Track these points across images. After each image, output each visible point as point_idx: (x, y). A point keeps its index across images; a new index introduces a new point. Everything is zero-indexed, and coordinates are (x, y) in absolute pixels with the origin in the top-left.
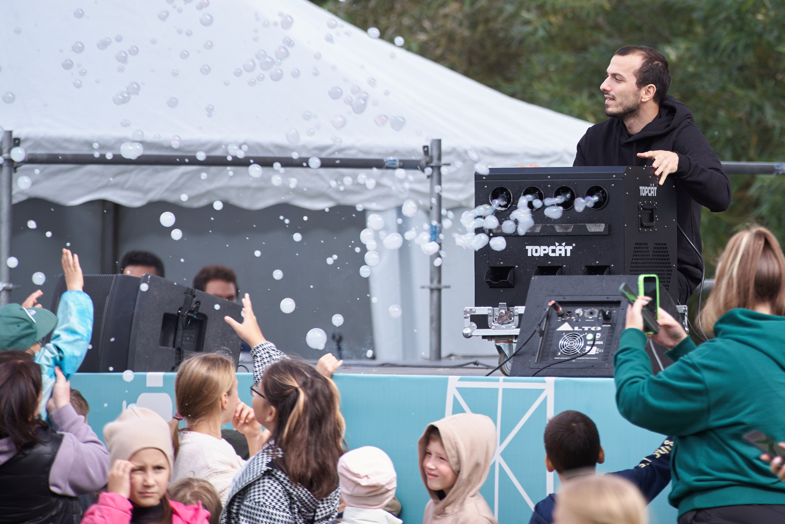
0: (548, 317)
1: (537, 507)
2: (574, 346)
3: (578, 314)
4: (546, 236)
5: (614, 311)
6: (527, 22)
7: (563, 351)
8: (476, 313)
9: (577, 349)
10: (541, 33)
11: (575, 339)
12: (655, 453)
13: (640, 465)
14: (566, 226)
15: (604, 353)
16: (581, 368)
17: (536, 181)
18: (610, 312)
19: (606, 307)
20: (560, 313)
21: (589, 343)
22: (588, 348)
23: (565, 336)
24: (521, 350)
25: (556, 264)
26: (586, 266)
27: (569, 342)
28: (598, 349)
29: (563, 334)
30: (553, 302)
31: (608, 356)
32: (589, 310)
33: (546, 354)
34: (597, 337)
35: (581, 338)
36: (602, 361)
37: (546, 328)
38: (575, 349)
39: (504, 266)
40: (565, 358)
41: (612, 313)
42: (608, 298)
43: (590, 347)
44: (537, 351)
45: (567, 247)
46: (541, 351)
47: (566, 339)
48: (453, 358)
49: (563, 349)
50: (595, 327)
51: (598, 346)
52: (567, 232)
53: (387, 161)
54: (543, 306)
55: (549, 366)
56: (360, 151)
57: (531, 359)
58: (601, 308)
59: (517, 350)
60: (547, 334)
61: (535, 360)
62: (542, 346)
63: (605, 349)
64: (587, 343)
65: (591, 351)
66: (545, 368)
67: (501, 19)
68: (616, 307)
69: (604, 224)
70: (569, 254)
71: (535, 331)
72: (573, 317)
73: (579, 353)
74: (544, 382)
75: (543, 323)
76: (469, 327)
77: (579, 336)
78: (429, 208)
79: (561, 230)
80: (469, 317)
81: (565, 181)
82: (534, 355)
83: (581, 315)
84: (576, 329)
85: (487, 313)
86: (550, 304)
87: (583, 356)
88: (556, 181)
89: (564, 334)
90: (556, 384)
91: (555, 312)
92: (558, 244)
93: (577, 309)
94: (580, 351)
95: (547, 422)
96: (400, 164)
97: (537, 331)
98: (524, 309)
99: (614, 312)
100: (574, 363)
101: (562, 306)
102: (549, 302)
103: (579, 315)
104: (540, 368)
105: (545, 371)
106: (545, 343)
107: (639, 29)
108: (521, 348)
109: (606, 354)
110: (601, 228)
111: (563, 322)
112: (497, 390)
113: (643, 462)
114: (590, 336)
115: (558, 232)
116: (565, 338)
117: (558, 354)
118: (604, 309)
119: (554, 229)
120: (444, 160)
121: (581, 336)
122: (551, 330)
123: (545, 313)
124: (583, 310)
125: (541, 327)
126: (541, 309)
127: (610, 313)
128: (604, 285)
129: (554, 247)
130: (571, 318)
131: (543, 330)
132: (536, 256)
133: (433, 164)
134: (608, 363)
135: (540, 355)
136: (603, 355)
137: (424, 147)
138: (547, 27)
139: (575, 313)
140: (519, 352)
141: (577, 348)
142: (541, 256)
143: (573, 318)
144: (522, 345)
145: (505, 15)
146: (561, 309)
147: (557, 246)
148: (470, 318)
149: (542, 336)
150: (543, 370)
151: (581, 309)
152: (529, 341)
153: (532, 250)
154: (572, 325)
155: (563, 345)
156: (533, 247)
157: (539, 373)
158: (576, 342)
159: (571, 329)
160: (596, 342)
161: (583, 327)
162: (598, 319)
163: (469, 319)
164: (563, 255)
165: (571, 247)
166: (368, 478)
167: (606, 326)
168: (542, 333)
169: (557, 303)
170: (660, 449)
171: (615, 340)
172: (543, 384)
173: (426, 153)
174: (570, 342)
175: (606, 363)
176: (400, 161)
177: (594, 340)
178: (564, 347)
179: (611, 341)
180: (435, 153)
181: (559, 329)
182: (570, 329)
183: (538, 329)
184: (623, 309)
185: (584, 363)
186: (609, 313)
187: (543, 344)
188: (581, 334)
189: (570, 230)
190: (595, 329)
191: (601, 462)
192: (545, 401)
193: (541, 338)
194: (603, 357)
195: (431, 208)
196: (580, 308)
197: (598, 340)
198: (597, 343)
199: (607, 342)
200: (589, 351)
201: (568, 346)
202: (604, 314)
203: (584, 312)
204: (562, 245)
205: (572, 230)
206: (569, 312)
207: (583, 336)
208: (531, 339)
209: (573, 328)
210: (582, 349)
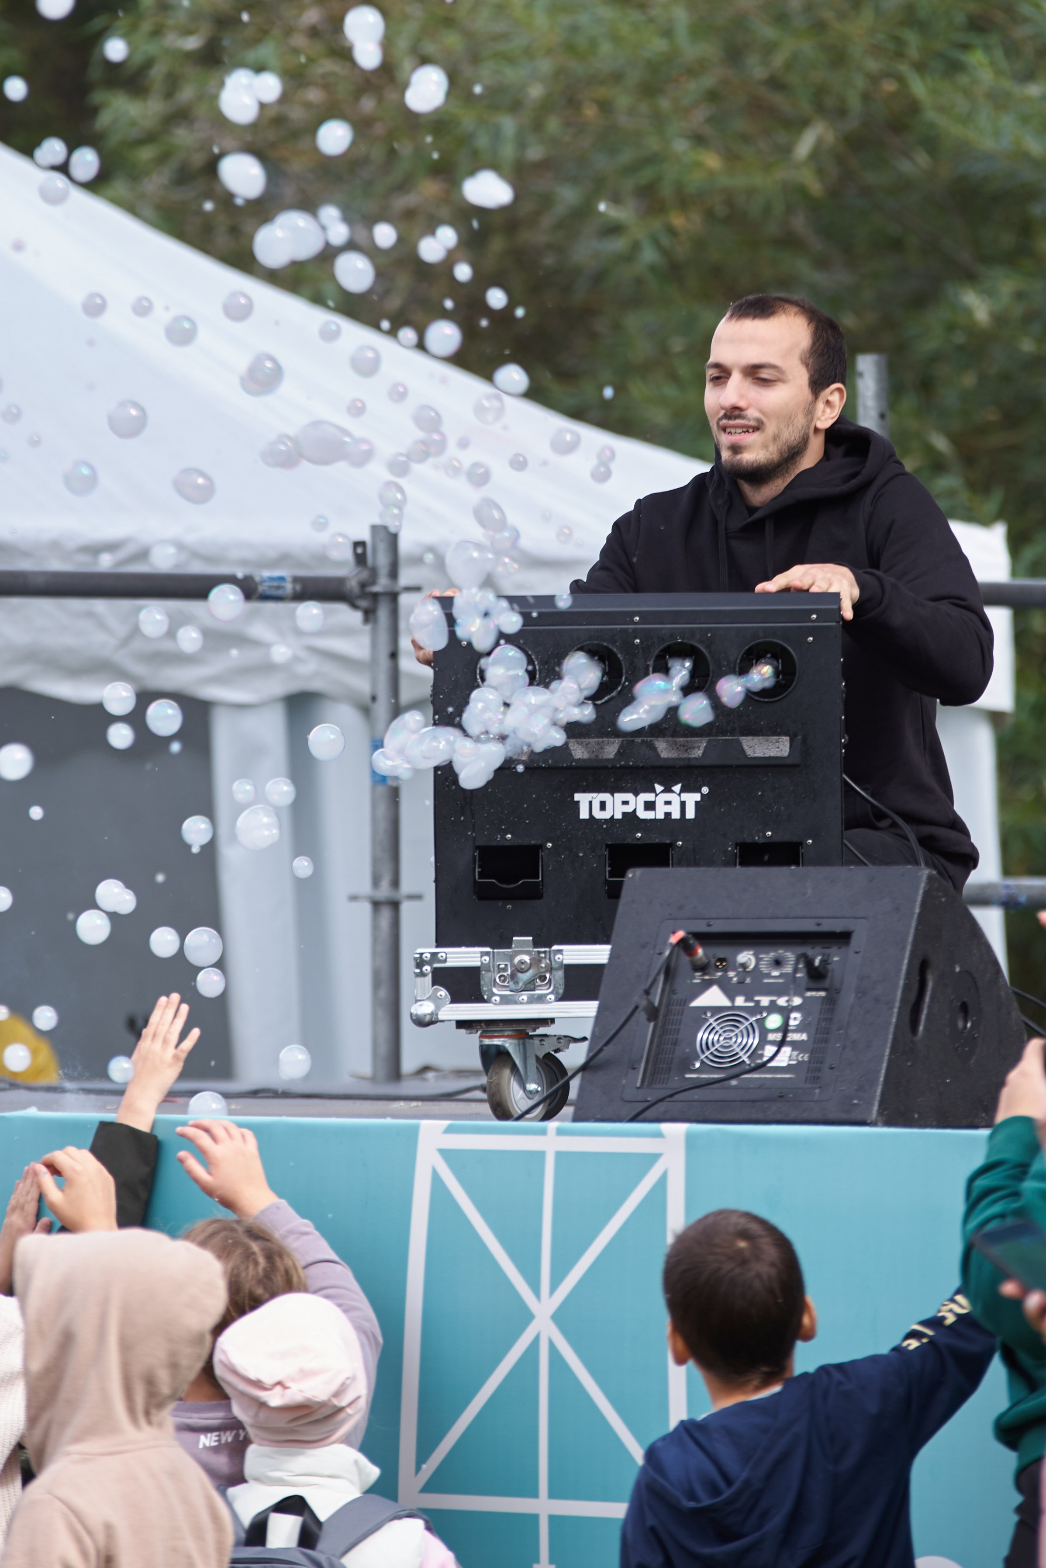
0: (669, 971)
1: (651, 1454)
2: (735, 1046)
3: (744, 966)
4: (631, 767)
5: (834, 956)
6: (613, 229)
7: (707, 1057)
8: (448, 964)
9: (741, 1054)
10: (649, 255)
11: (737, 1027)
12: (939, 1311)
13: (905, 1344)
14: (687, 742)
15: (810, 1062)
16: (754, 1101)
17: (602, 630)
18: (826, 958)
19: (813, 948)
20: (699, 963)
21: (771, 1037)
22: (770, 1050)
23: (711, 1020)
24: (601, 1056)
25: (656, 838)
26: (737, 844)
27: (720, 1035)
28: (795, 1053)
29: (705, 1014)
30: (681, 934)
31: (819, 1070)
32: (772, 955)
33: (665, 1066)
34: (792, 1023)
35: (751, 1024)
36: (805, 1083)
37: (665, 1000)
38: (737, 1054)
39: (515, 844)
40: (712, 1076)
41: (829, 962)
42: (819, 925)
43: (774, 1049)
44: (642, 1058)
45: (685, 796)
46: (651, 1059)
47: (714, 1028)
48: (430, 1075)
49: (707, 1053)
50: (786, 998)
51: (795, 1045)
52: (689, 759)
53: (263, 581)
54: (655, 946)
55: (671, 1096)
56: (195, 555)
57: (625, 1079)
58: (801, 950)
59: (591, 1054)
60: (667, 1015)
61: (637, 1079)
62: (655, 1046)
63: (811, 1054)
64: (766, 1037)
65: (777, 1058)
66: (662, 1100)
67: (547, 221)
68: (840, 948)
69: (788, 738)
70: (690, 814)
71: (636, 1008)
72: (733, 970)
73: (748, 1062)
74: (659, 1135)
75: (657, 988)
76: (428, 999)
77: (747, 1019)
78: (368, 699)
79: (673, 752)
80: (428, 974)
81: (679, 628)
82: (634, 1069)
83: (752, 966)
84: (740, 1001)
85: (478, 964)
86: (674, 939)
87: (758, 1071)
88: (657, 629)
89: (709, 1014)
90: (690, 1140)
91: (685, 959)
92: (662, 788)
93: (741, 952)
94: (749, 1057)
95: (670, 1240)
96: (294, 589)
97: (640, 1008)
98: (608, 953)
99: (836, 959)
100: (735, 1087)
101: (702, 945)
102: (671, 935)
103: (747, 967)
104: (648, 1101)
105: (661, 1107)
106: (660, 1037)
107: (896, 245)
108: (600, 1050)
109: (815, 1065)
110: (781, 747)
111: (706, 985)
112: (541, 1155)
113: (913, 1335)
114: (774, 1021)
115: (666, 757)
116: (711, 1024)
117: (694, 1065)
118: (810, 952)
119: (654, 749)
120: (406, 577)
121: (753, 1019)
122: (676, 1005)
123: (660, 961)
124: (756, 955)
125: (651, 997)
126: (652, 952)
127: (824, 962)
128: (809, 892)
129: (650, 797)
130: (727, 975)
131: (656, 1004)
132: (601, 820)
133: (376, 589)
134: (820, 1087)
135: (650, 1067)
136: (809, 1068)
137: (357, 544)
138: (665, 241)
139: (735, 961)
140: (595, 1061)
141: (742, 1049)
142: (616, 817)
143: (731, 974)
144: (604, 1042)
145: (559, 210)
146: (700, 951)
147: (658, 793)
148: (430, 975)
149: (653, 1021)
150: (656, 1106)
151: (751, 952)
152: (622, 1032)
153: (591, 803)
154: (730, 992)
155: (707, 1044)
156: (595, 795)
157: (647, 1114)
158: (739, 1035)
159: (726, 1002)
160: (790, 1035)
161: (757, 998)
162: (794, 977)
163: (429, 978)
164: (676, 815)
165: (697, 797)
166: (285, 1388)
167: (813, 994)
168: (653, 1014)
169: (690, 936)
170: (952, 1300)
171: (839, 1030)
172: (658, 1140)
173: (361, 559)
174: (725, 1035)
175: (815, 1088)
176: (296, 580)
177: (785, 1029)
178: (708, 1048)
179: (827, 1034)
180: (382, 561)
181: (696, 1003)
182: (724, 1002)
183: (643, 1003)
184: (857, 953)
185: (759, 1088)
186: (821, 961)
187: (656, 1040)
188: (753, 1015)
189: (699, 753)
190: (788, 1001)
191: (808, 1336)
192: (662, 1184)
193: (652, 1024)
194: (808, 1072)
195: (374, 699)
196: (749, 950)
197: (794, 1031)
198: (793, 1037)
199: (818, 1035)
200: (772, 1058)
201: (719, 1045)
202: (809, 963)
203: (758, 960)
204: (673, 792)
205: (703, 754)
206: (722, 960)
207: (757, 1020)
208: (627, 1027)
209: (732, 999)
210: (755, 1054)
